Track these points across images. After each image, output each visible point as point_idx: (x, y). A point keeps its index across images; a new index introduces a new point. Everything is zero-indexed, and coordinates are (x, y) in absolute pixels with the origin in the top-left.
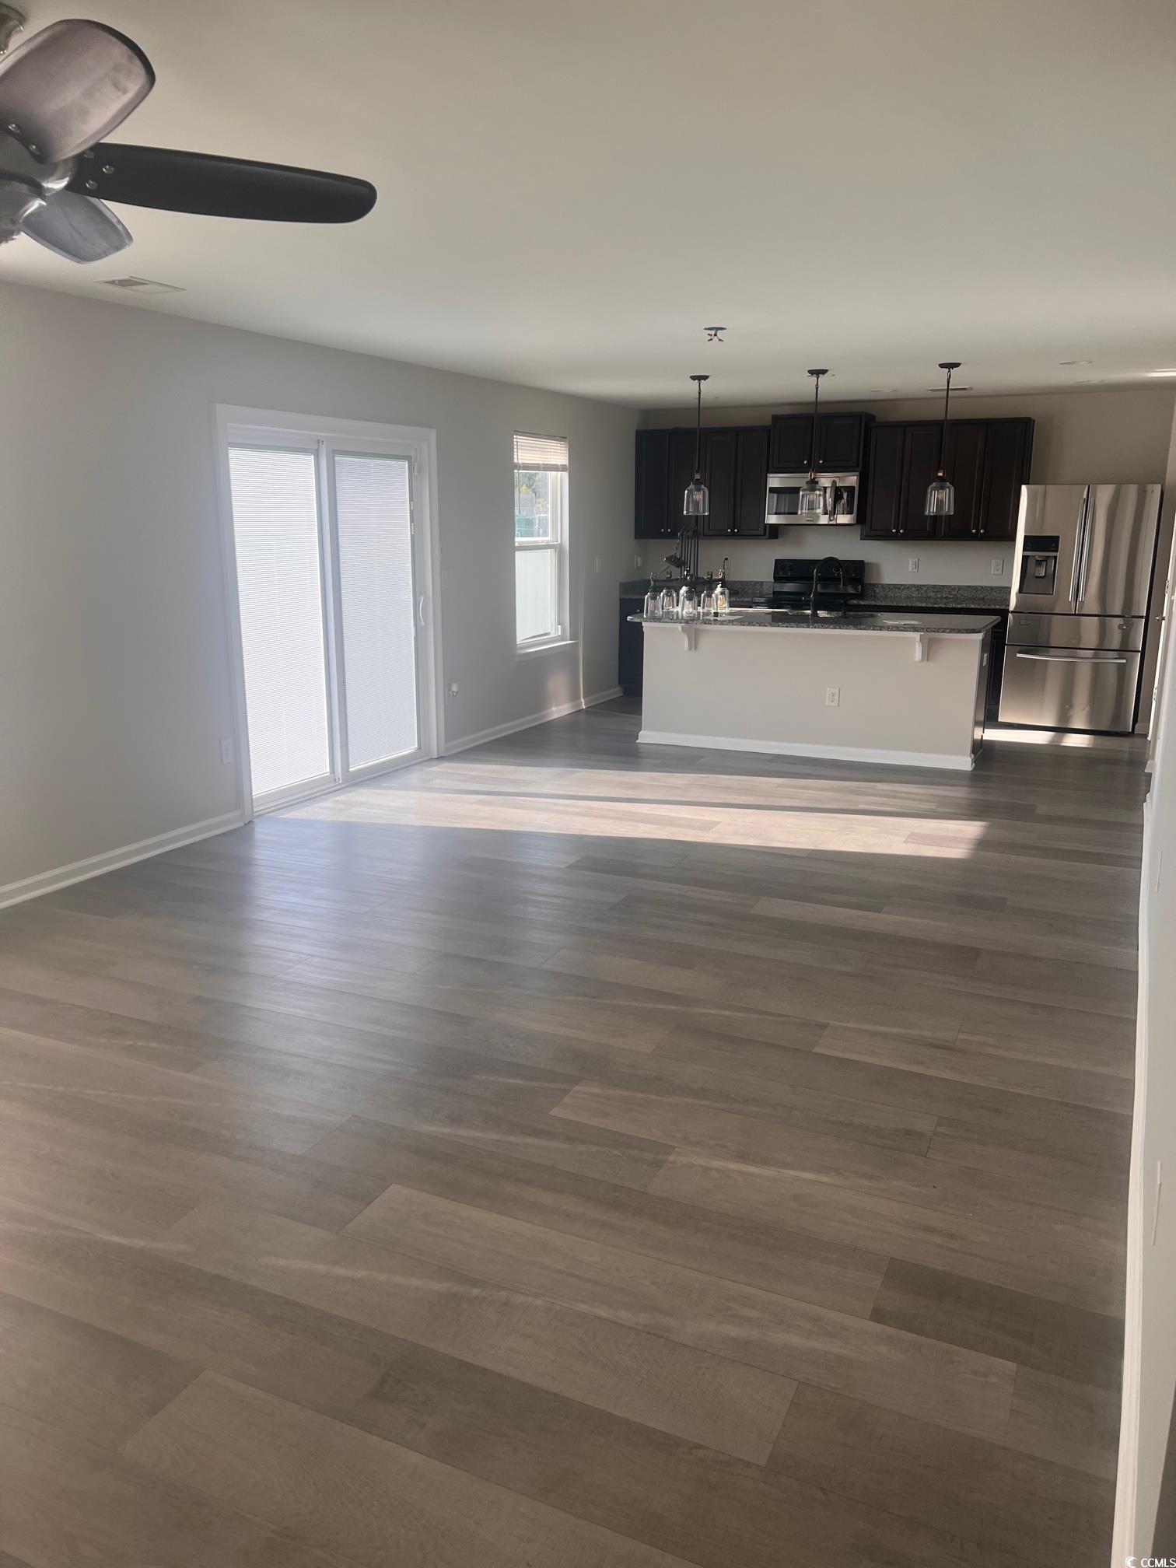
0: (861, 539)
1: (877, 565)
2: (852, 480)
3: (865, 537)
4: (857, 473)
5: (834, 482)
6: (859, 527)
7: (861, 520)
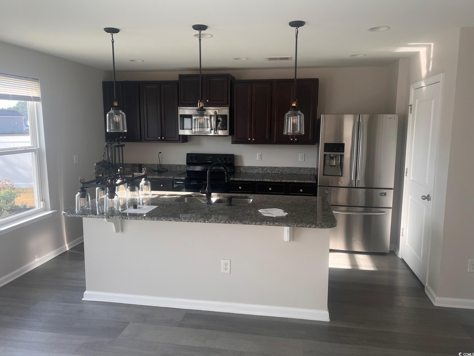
0: (232, 144)
1: (241, 157)
2: (225, 111)
3: (234, 142)
4: (228, 108)
5: (216, 112)
6: (230, 137)
7: (231, 133)
